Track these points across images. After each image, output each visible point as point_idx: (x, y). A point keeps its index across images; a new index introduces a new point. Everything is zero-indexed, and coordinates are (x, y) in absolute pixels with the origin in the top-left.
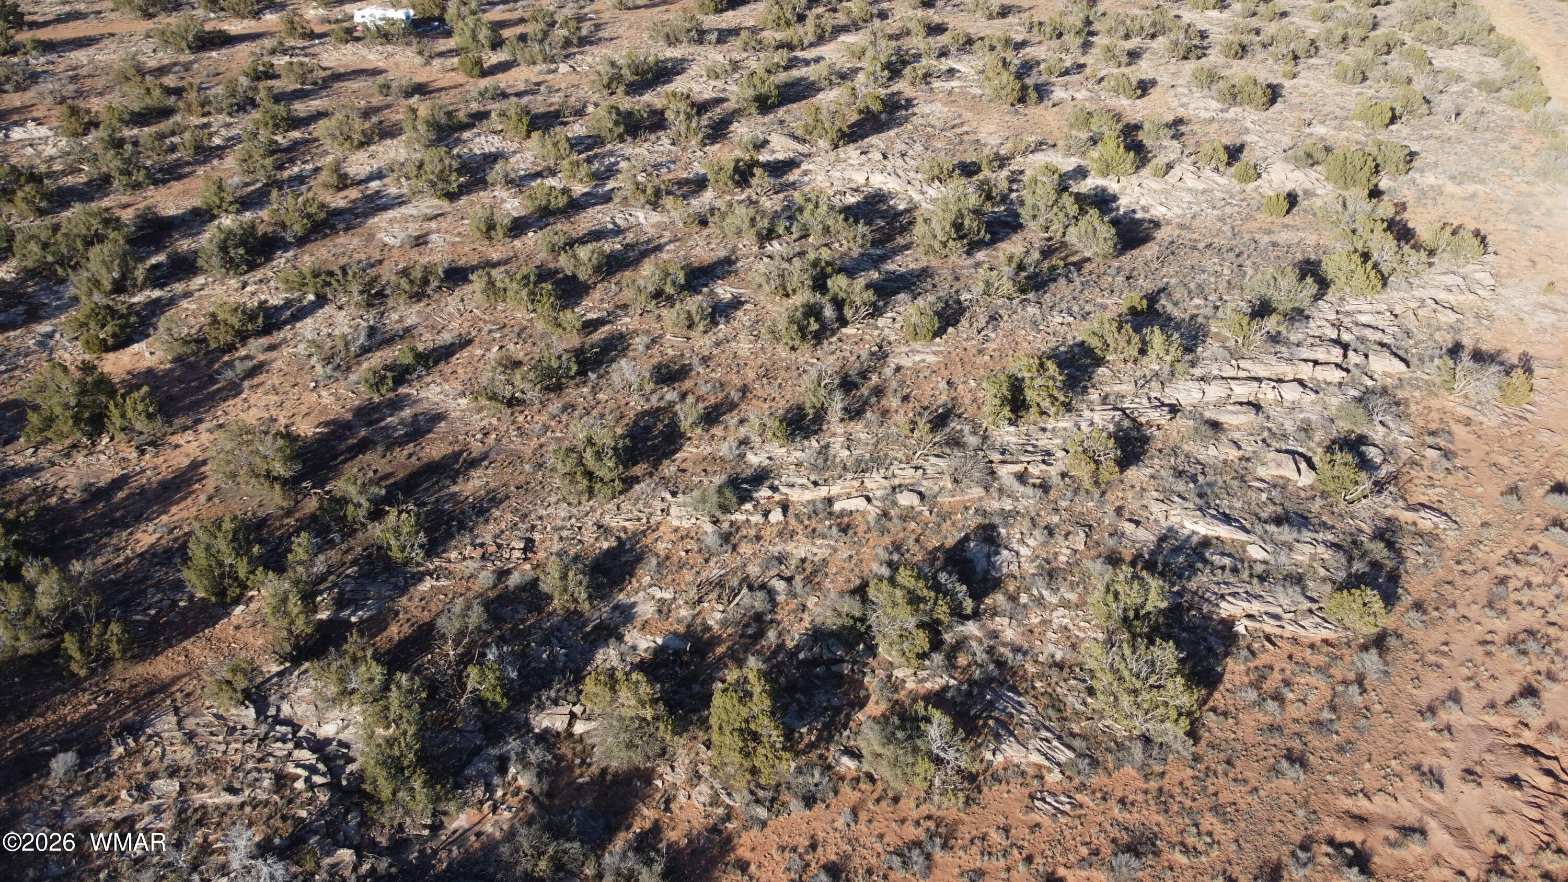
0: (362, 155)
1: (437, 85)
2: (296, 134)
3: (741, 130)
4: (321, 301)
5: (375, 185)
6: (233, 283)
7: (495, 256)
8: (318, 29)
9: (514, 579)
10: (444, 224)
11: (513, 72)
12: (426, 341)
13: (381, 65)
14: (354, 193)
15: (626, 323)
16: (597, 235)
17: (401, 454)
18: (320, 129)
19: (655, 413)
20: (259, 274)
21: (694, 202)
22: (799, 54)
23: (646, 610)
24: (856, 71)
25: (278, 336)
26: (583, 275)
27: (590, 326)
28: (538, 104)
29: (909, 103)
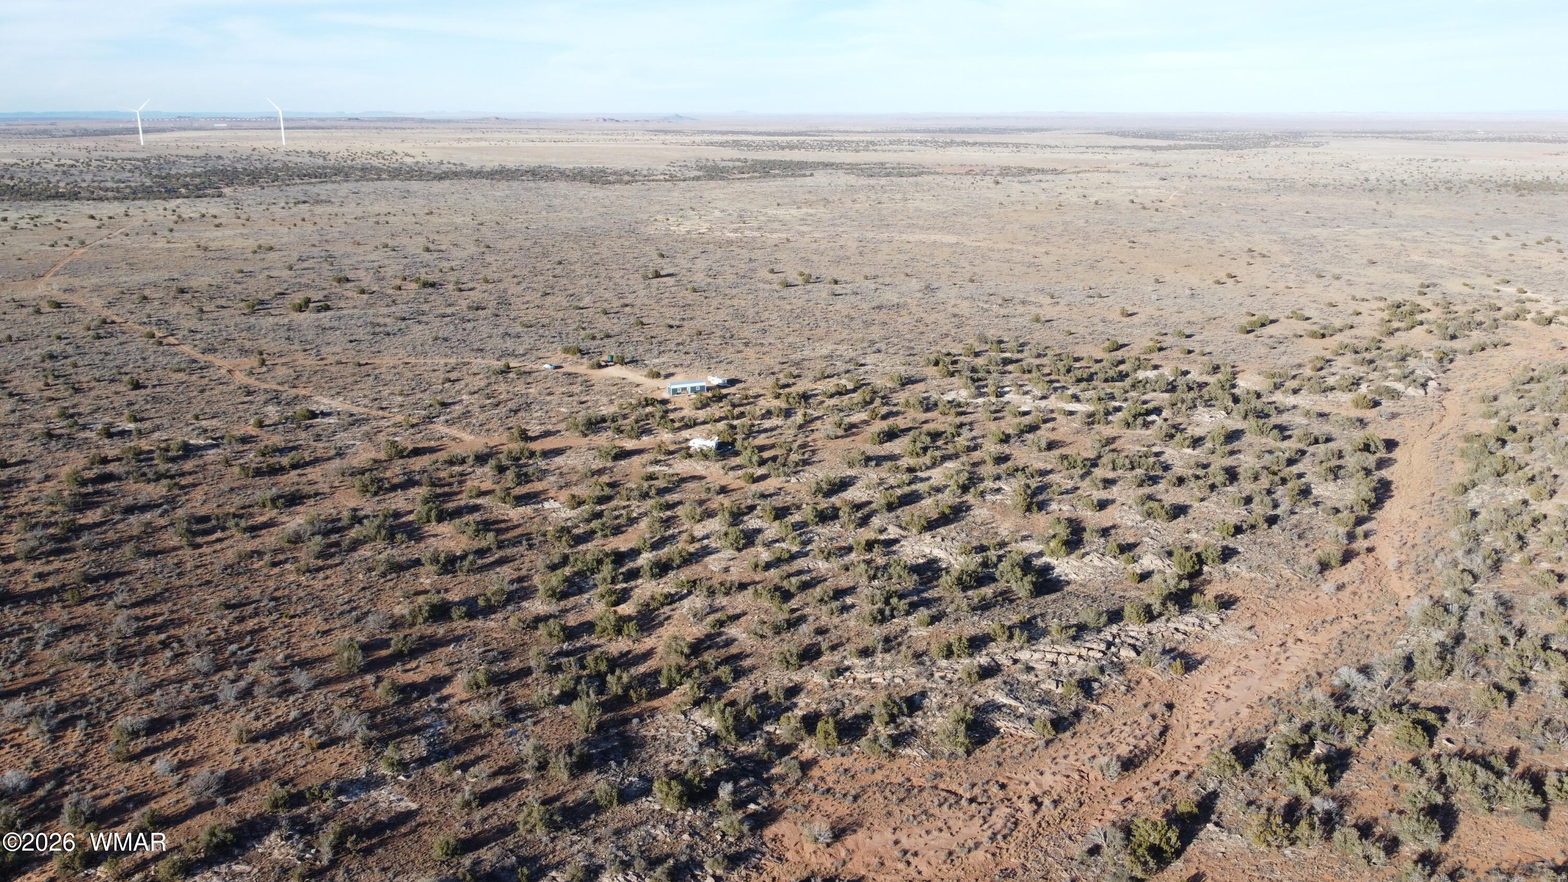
0: (698, 526)
1: (731, 487)
2: (669, 513)
3: (876, 521)
4: (690, 593)
5: (706, 542)
6: (654, 583)
7: (757, 579)
8: (672, 448)
9: (760, 692)
10: (736, 562)
11: (768, 481)
12: (731, 612)
13: (703, 473)
14: (697, 545)
15: (807, 611)
16: (800, 573)
17: (723, 651)
18: (680, 511)
19: (814, 645)
20: (663, 580)
21: (846, 558)
22: (919, 474)
23: (801, 704)
24: (946, 487)
25: (674, 606)
26: (793, 590)
27: (793, 611)
28: (778, 502)
29: (969, 508)
